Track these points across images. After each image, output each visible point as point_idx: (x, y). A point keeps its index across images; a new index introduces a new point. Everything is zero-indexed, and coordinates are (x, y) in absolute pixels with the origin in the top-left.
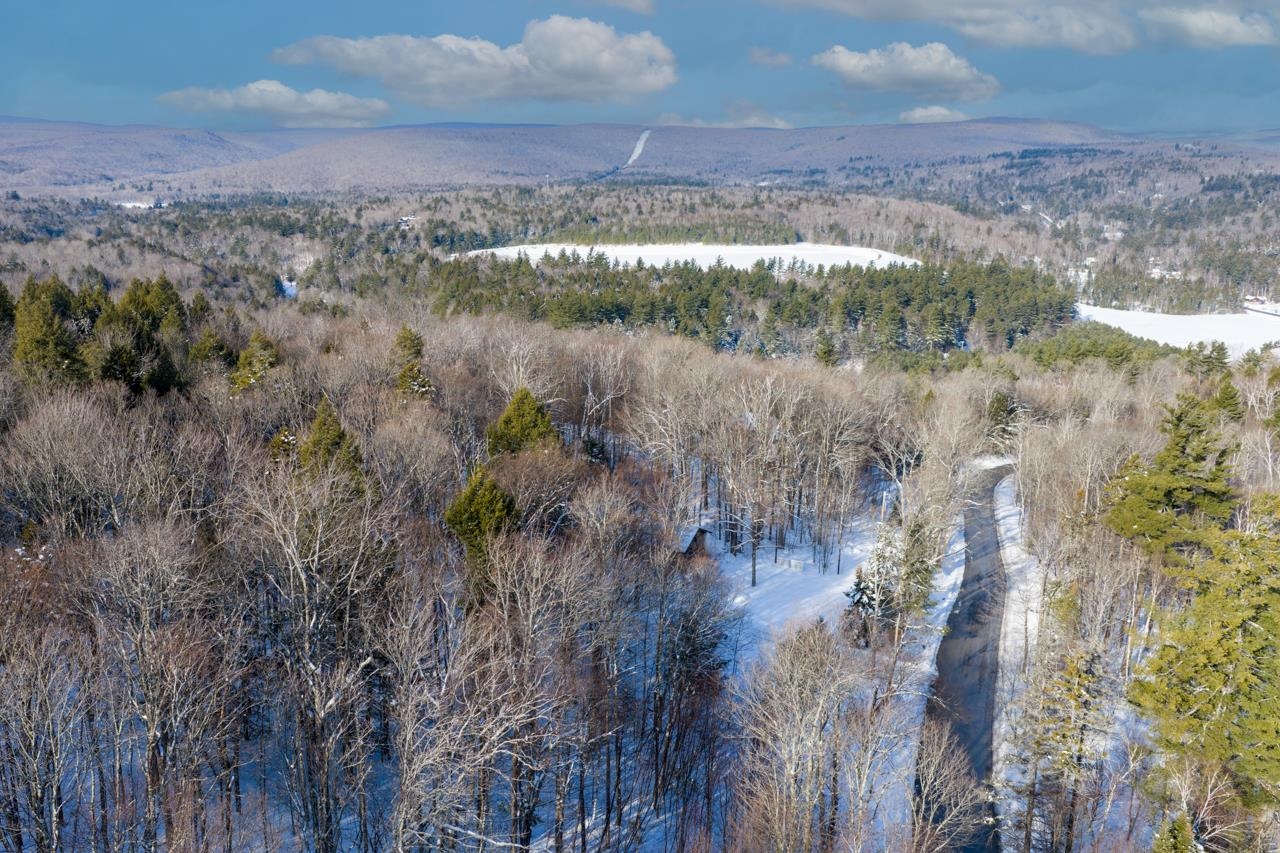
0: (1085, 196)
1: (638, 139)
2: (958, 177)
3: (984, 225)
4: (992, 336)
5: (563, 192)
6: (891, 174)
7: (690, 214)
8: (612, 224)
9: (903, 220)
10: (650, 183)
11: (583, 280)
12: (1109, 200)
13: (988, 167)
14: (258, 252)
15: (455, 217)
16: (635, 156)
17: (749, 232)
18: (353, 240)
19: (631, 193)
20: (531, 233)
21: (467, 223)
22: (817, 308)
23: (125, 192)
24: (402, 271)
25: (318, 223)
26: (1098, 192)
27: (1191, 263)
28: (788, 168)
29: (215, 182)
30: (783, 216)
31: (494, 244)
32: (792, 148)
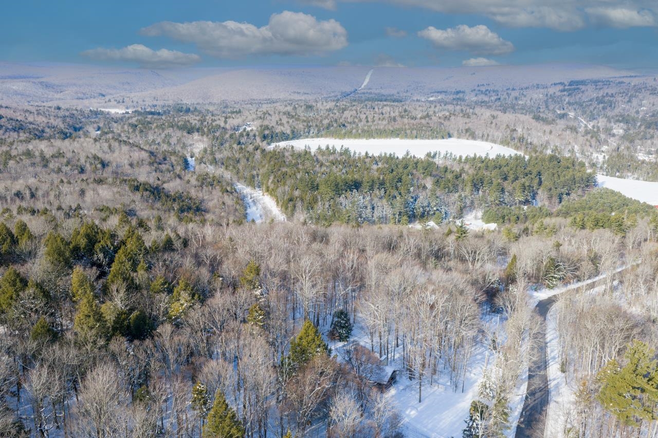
0: (604, 108)
1: (367, 74)
2: (535, 96)
3: (547, 128)
4: (550, 198)
5: (328, 107)
6: (499, 94)
7: (393, 123)
8: (352, 129)
9: (504, 126)
10: (373, 100)
11: (337, 163)
12: (617, 111)
13: (551, 91)
14: (176, 142)
15: (274, 124)
16: (365, 83)
17: (423, 133)
18: (223, 137)
19: (363, 108)
20: (311, 132)
21: (280, 127)
22: (458, 183)
23: (111, 103)
24: (247, 155)
25: (205, 127)
26: (610, 106)
28: (445, 90)
29: (154, 98)
30: (441, 123)
31: (293, 138)
32: (448, 78)
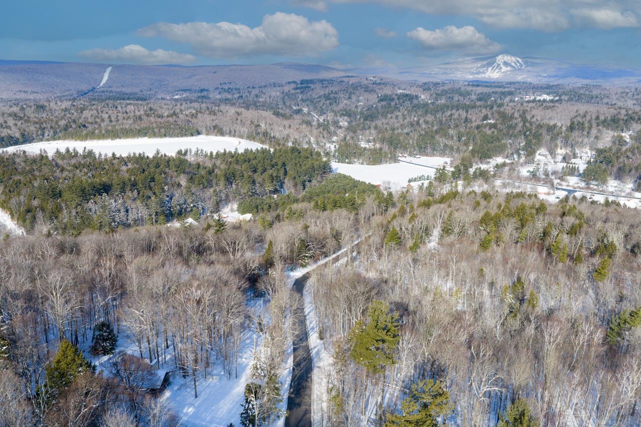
0: (331, 104)
1: (105, 72)
2: (273, 94)
3: (286, 123)
4: (295, 185)
6: (241, 92)
7: (139, 121)
8: (95, 129)
9: (249, 122)
10: (115, 99)
11: (81, 167)
12: (341, 106)
13: (286, 89)
16: (104, 81)
17: (172, 130)
19: (104, 107)
20: (46, 135)
21: (5, 130)
22: (211, 178)
26: (336, 102)
27: (376, 138)
28: (189, 88)
30: (189, 121)
31: (24, 142)
32: (190, 77)
